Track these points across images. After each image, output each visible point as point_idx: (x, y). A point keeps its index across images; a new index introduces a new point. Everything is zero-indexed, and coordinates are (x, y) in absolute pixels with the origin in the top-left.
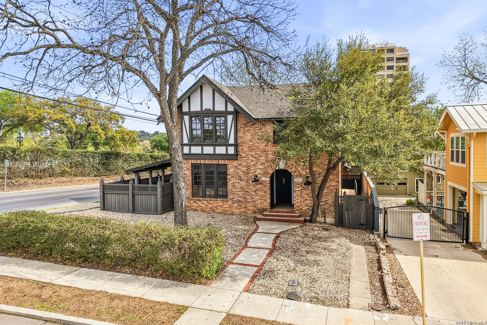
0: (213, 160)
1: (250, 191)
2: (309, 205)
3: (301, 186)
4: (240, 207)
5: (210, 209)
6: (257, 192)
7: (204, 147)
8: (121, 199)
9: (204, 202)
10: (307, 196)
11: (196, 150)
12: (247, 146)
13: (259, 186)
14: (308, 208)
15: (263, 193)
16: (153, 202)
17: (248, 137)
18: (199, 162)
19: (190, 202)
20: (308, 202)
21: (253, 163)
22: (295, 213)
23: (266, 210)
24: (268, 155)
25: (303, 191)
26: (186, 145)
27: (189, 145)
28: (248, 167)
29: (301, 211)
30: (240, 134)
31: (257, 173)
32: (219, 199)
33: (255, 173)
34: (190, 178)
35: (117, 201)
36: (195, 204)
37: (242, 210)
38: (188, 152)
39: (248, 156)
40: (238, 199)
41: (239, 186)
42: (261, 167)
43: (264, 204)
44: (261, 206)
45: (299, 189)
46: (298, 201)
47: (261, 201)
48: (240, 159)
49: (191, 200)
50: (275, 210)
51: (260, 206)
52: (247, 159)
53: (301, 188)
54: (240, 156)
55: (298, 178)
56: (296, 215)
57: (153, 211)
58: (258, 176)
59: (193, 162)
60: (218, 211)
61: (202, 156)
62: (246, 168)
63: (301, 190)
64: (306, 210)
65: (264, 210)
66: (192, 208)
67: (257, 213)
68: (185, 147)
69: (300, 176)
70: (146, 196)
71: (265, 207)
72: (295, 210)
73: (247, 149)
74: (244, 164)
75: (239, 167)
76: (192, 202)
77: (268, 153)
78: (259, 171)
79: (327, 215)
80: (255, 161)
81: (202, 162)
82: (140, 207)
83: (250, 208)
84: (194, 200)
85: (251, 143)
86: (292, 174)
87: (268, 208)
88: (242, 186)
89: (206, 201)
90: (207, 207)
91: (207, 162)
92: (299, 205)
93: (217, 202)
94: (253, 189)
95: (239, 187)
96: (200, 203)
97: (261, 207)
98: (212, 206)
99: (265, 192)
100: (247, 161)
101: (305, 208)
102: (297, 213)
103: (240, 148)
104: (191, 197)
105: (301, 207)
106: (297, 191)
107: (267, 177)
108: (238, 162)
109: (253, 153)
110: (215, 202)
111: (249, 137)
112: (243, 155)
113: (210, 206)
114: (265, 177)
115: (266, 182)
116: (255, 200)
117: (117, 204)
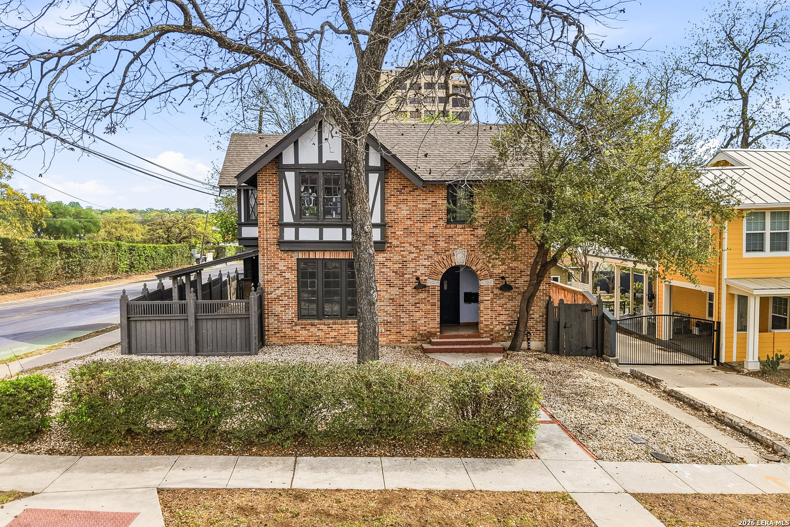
0: (340, 252)
1: (406, 304)
2: (505, 322)
3: (493, 292)
4: (388, 333)
5: (333, 340)
6: (418, 305)
7: (325, 230)
8: (168, 330)
9: (322, 327)
10: (500, 308)
11: (309, 234)
12: (401, 227)
13: (423, 295)
14: (503, 327)
15: (429, 307)
16: (238, 332)
17: (404, 211)
18: (312, 256)
19: (294, 328)
20: (502, 318)
21: (413, 256)
22: (483, 338)
23: (434, 335)
24: (438, 243)
25: (495, 300)
26: (289, 225)
27: (296, 226)
28: (404, 263)
29: (491, 333)
30: (390, 207)
31: (418, 274)
32: (350, 321)
33: (415, 274)
34: (295, 285)
35: (158, 334)
36: (304, 332)
37: (393, 337)
38: (293, 238)
39: (403, 245)
40: (385, 318)
41: (387, 296)
42: (426, 263)
43: (431, 326)
44: (426, 328)
45: (489, 298)
46: (486, 317)
47: (426, 320)
48: (389, 249)
49: (296, 325)
50: (448, 334)
51: (424, 328)
52: (402, 249)
53: (491, 295)
54: (389, 245)
55: (487, 279)
56: (483, 339)
57: (238, 349)
58: (421, 278)
59: (300, 257)
60: (349, 342)
61: (321, 245)
62: (400, 266)
63: (492, 299)
64: (499, 330)
65: (431, 334)
66: (298, 339)
67: (419, 340)
68: (286, 230)
69: (491, 277)
70: (224, 322)
71: (432, 330)
72: (482, 331)
73: (402, 233)
74: (397, 258)
75: (389, 264)
76: (298, 328)
77: (439, 239)
78: (422, 270)
79: (532, 337)
80: (416, 253)
81: (319, 255)
82: (210, 344)
83: (406, 333)
84: (302, 325)
85: (409, 222)
86: (479, 272)
87: (438, 332)
88: (392, 297)
89: (325, 324)
90: (328, 336)
91: (327, 256)
92: (489, 323)
93: (347, 326)
94: (413, 300)
95: (387, 299)
96: (313, 329)
97: (425, 330)
98: (336, 334)
99: (433, 305)
100: (402, 253)
101: (498, 328)
102: (485, 337)
103: (389, 231)
104: (295, 320)
105: (491, 327)
106: (485, 300)
107: (436, 280)
108: (385, 255)
109: (412, 240)
110: (343, 326)
111: (405, 213)
112: (395, 242)
113: (333, 334)
114: (433, 279)
115: (434, 287)
116: (414, 318)
117: (159, 341)
